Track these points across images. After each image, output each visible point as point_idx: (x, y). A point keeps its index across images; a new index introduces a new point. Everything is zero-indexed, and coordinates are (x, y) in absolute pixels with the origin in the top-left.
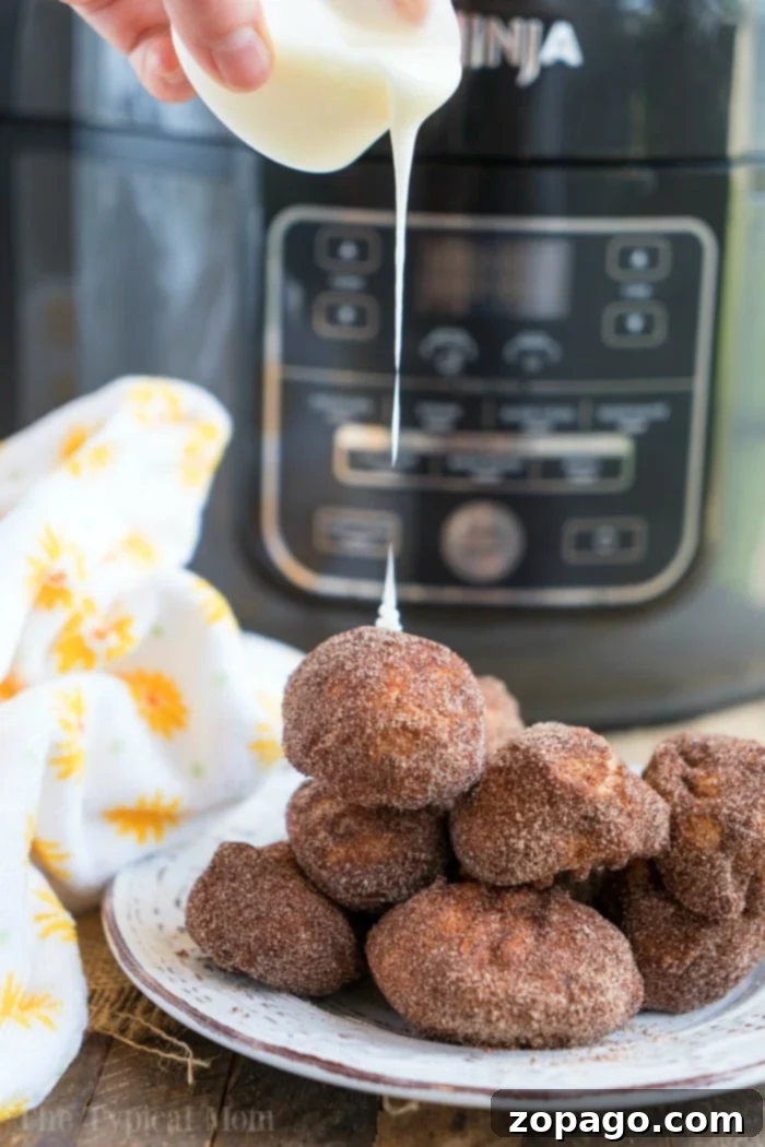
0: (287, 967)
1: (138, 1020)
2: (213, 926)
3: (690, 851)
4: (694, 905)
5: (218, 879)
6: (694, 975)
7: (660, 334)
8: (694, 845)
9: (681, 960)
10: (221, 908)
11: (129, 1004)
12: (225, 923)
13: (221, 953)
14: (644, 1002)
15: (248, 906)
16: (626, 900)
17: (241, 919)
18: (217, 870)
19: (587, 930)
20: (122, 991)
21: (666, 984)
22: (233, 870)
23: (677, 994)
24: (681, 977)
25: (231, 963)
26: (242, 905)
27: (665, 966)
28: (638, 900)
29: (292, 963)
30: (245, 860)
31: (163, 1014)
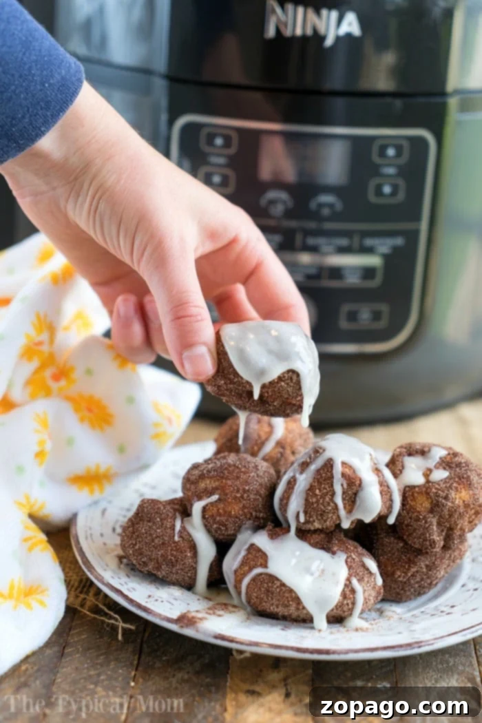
0: (179, 572)
1: (91, 599)
2: (137, 547)
3: (413, 513)
4: (415, 543)
5: (141, 520)
6: (412, 582)
7: (401, 196)
8: (416, 509)
9: (406, 573)
10: (142, 537)
11: (85, 589)
12: (144, 547)
13: (141, 563)
14: (384, 595)
15: (157, 537)
16: (375, 537)
17: (153, 544)
18: (140, 515)
19: (354, 557)
20: (81, 581)
21: (396, 586)
22: (149, 516)
23: (402, 592)
24: (405, 583)
25: (147, 569)
26: (154, 536)
27: (396, 576)
28: (382, 538)
29: (182, 569)
30: (156, 510)
31: (106, 596)
